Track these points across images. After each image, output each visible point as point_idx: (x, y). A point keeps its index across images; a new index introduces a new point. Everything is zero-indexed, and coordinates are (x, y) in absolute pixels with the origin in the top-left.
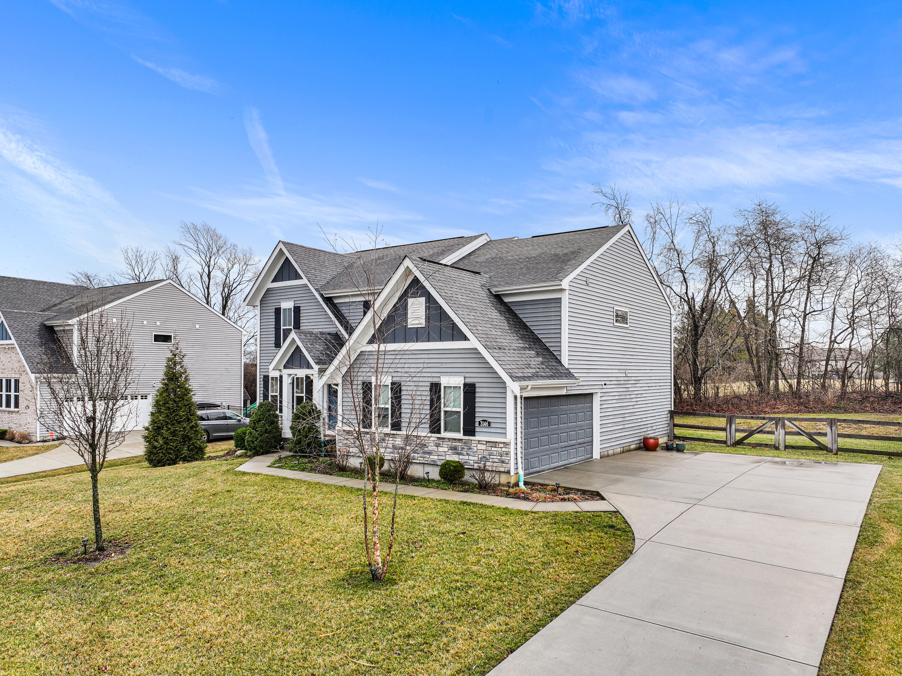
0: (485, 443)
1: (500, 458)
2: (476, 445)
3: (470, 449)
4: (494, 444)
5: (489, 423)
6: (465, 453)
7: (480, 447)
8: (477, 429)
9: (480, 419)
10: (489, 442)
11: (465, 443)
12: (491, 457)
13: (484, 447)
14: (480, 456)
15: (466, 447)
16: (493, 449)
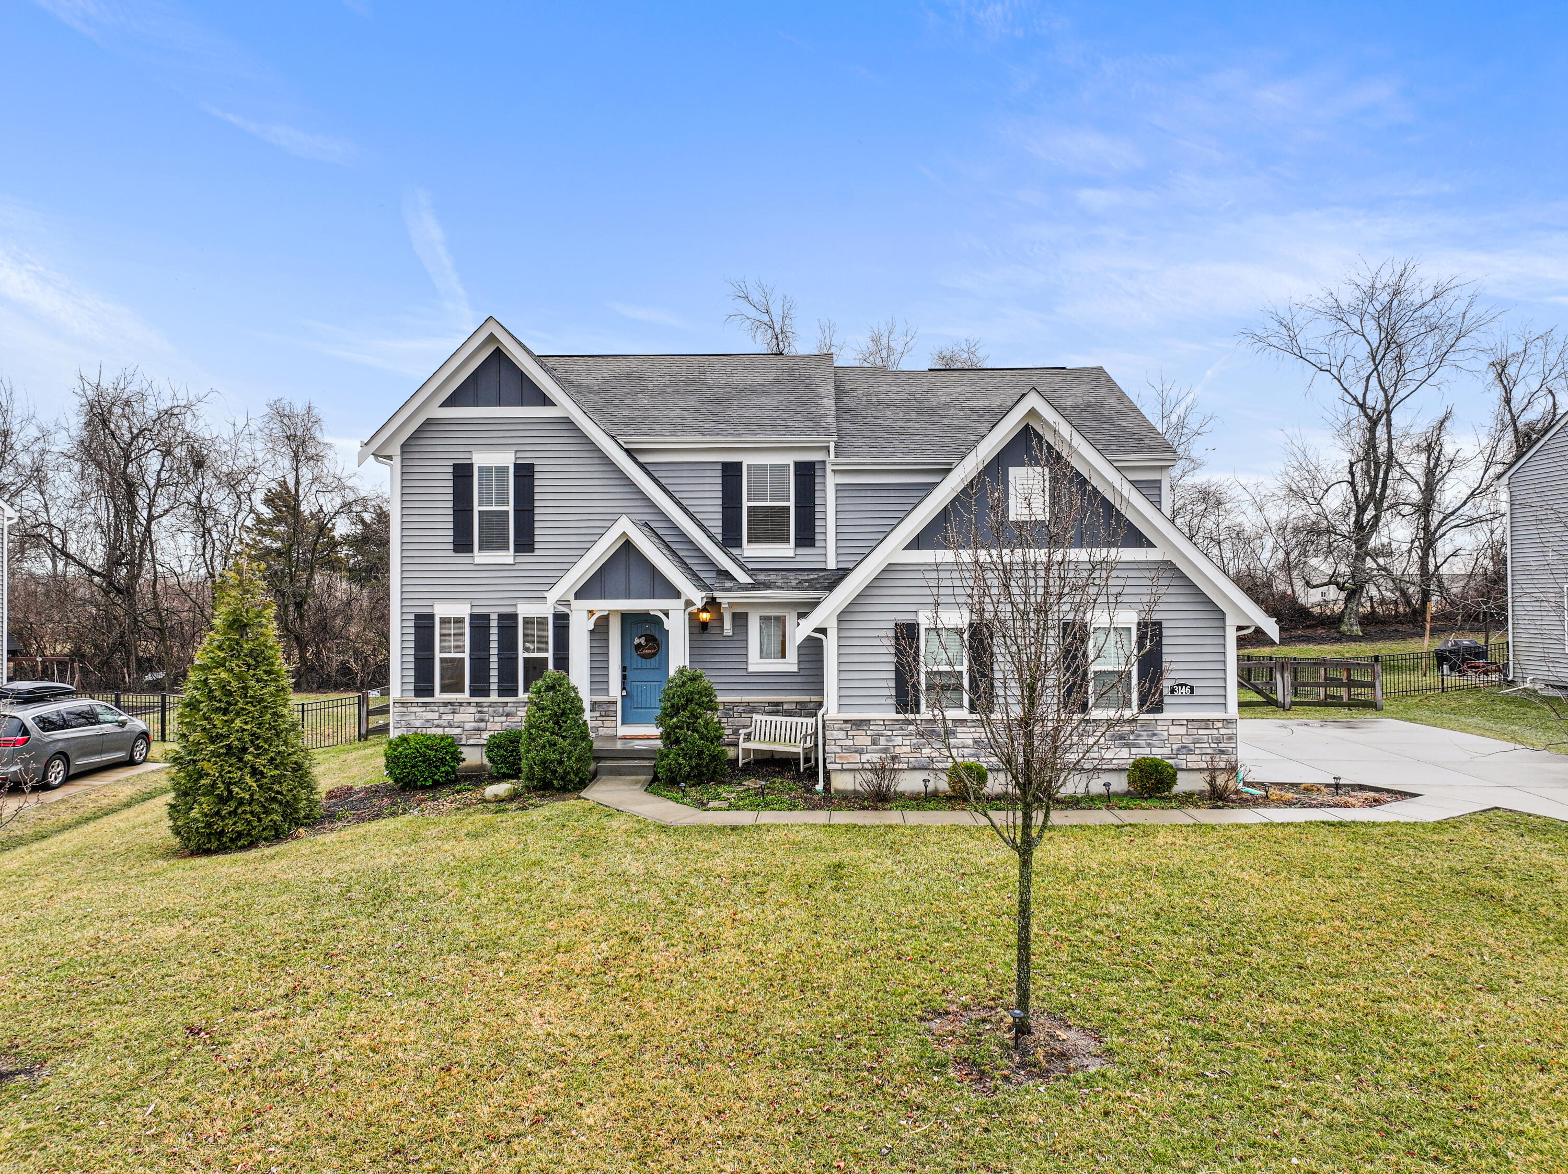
0: (1185, 723)
1: (1215, 745)
2: (1166, 728)
3: (1154, 735)
4: (1203, 723)
5: (1192, 688)
6: (1143, 743)
7: (1174, 730)
8: (1167, 700)
9: (1171, 683)
10: (1193, 720)
11: (1142, 726)
12: (1197, 745)
13: (1182, 730)
14: (1174, 747)
15: (1145, 733)
16: (1201, 732)
